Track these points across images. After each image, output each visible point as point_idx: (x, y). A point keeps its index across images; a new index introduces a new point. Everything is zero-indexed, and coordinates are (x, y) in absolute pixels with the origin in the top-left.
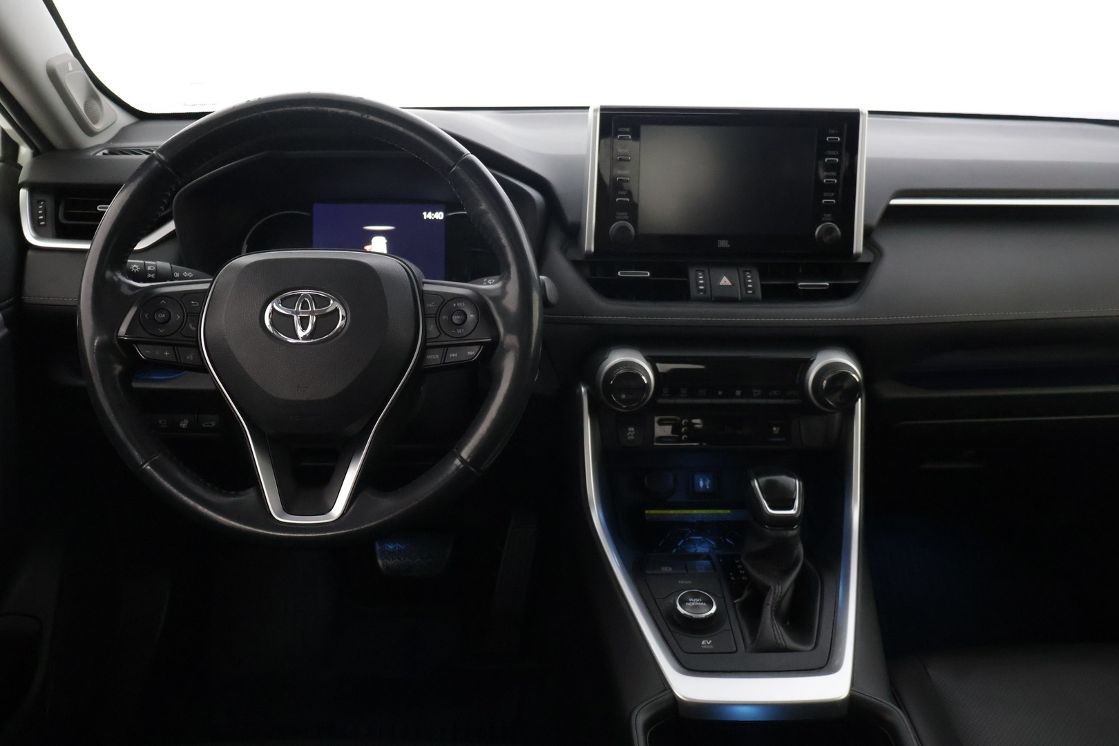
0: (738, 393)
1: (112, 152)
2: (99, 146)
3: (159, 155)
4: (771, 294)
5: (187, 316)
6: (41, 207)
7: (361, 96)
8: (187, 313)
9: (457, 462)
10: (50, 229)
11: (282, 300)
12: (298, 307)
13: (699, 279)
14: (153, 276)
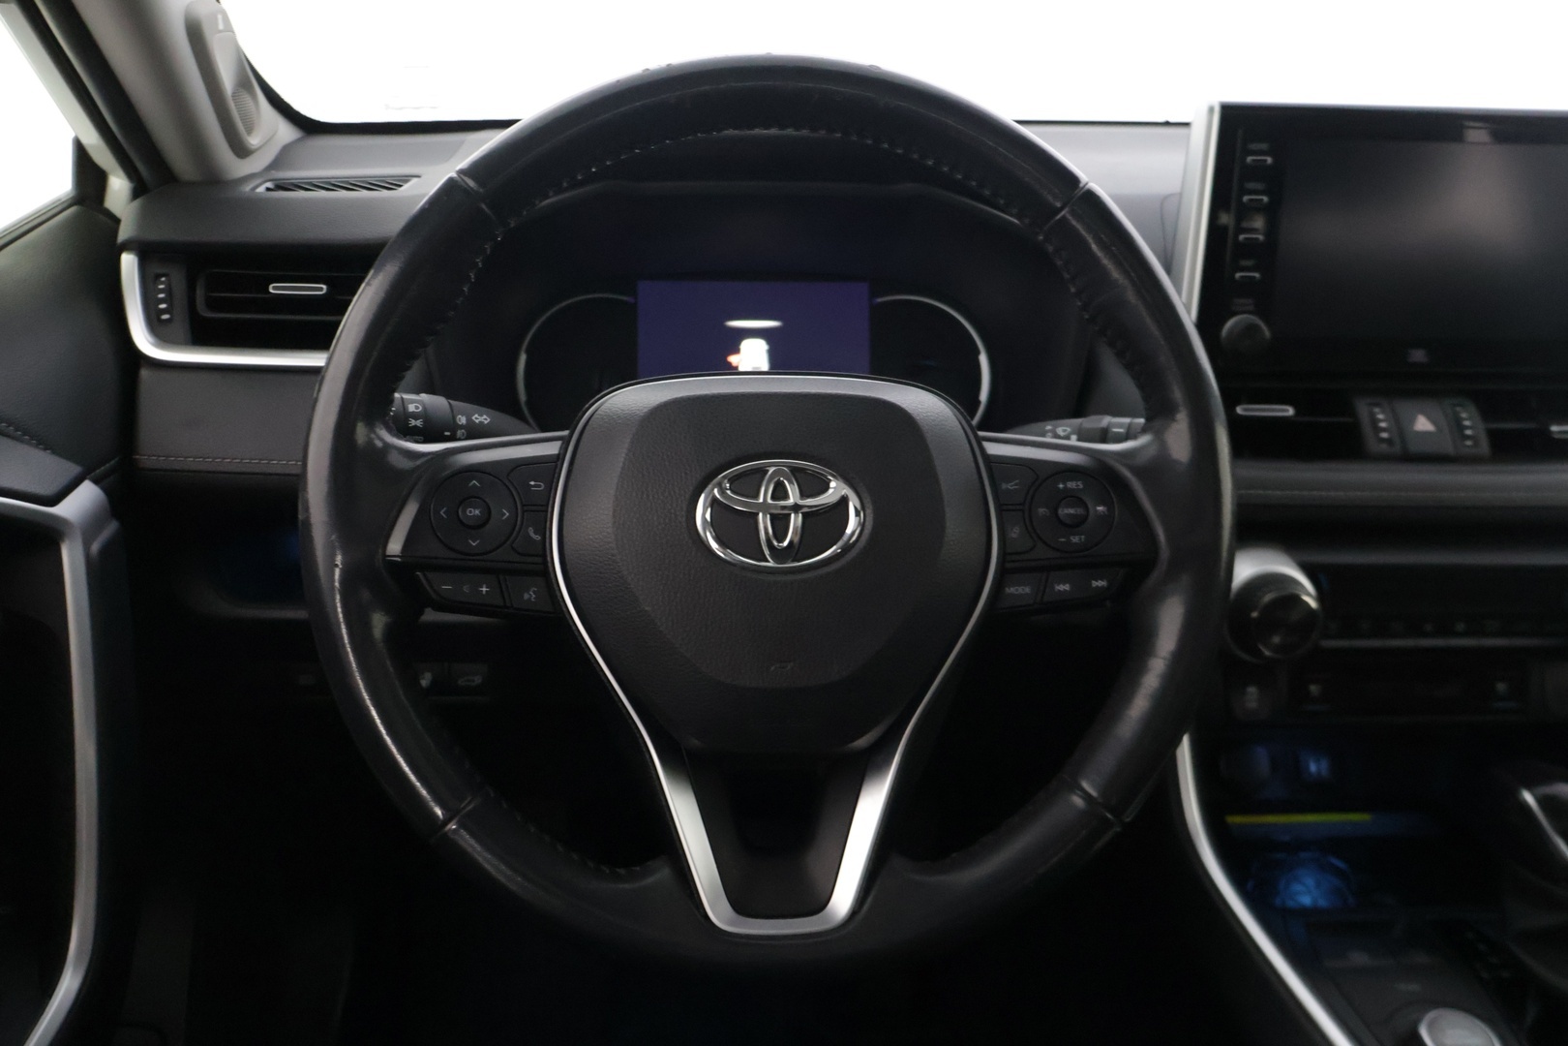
0: (1460, 627)
1: (281, 186)
2: (252, 176)
3: (466, 179)
4: (1508, 447)
5: (523, 512)
6: (161, 287)
7: (878, 65)
8: (523, 505)
9: (1078, 801)
10: (181, 327)
11: (732, 480)
12: (765, 495)
13: (1379, 419)
14: (419, 423)
